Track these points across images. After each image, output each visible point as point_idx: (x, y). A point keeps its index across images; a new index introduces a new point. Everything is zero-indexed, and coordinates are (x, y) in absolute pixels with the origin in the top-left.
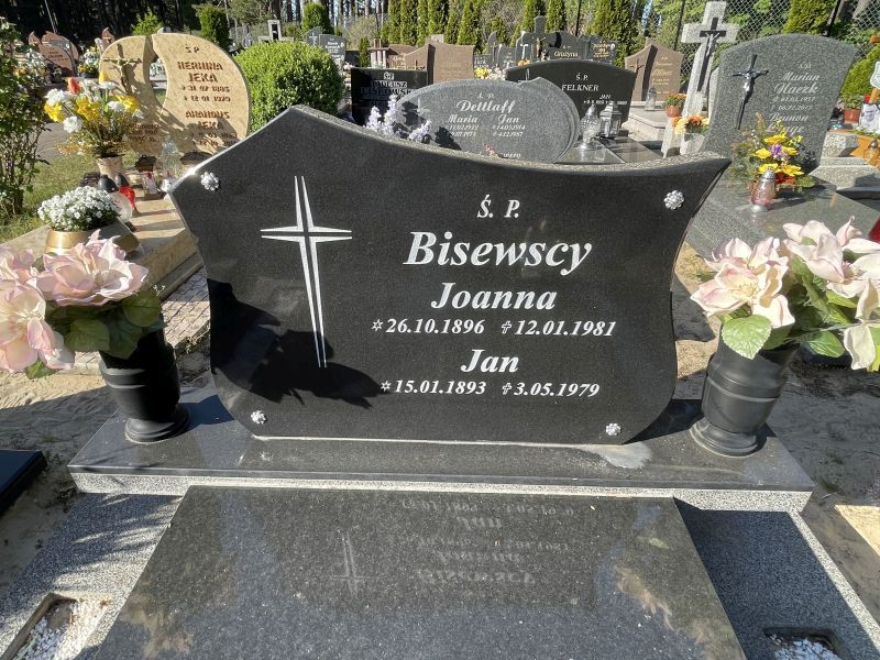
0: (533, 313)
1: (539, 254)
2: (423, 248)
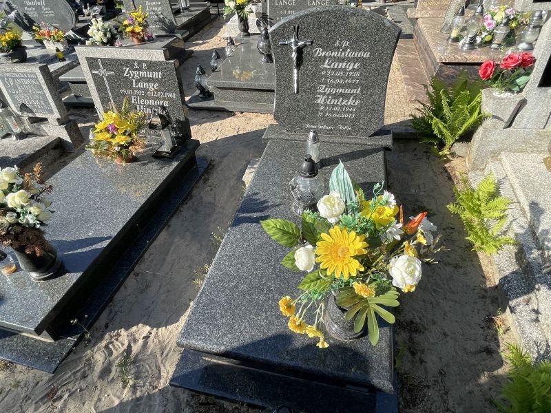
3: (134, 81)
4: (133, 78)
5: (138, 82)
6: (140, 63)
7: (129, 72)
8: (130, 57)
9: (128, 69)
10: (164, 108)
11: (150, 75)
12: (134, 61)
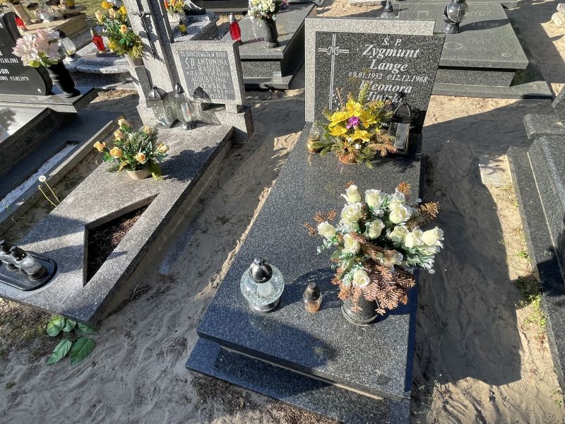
3: (374, 61)
4: (375, 57)
5: (379, 61)
6: (393, 38)
7: (371, 50)
8: (381, 31)
9: (371, 46)
10: (402, 95)
11: (401, 54)
12: (385, 36)
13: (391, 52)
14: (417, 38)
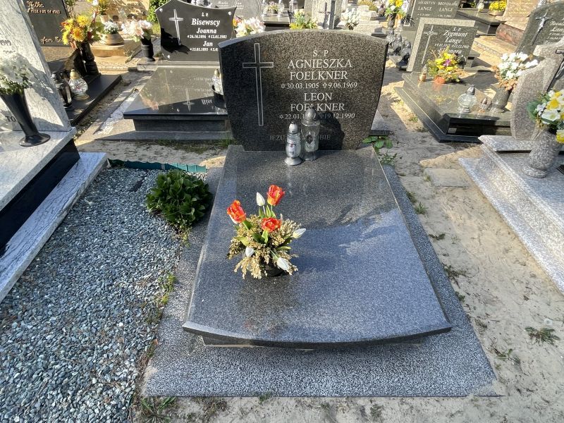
0: (213, 34)
1: (212, 23)
2: (195, 22)
4: (449, 36)
5: (450, 38)
6: (458, 27)
8: (454, 24)
9: (448, 31)
10: (457, 54)
11: (460, 35)
12: (454, 26)
13: (456, 34)
14: (468, 28)
